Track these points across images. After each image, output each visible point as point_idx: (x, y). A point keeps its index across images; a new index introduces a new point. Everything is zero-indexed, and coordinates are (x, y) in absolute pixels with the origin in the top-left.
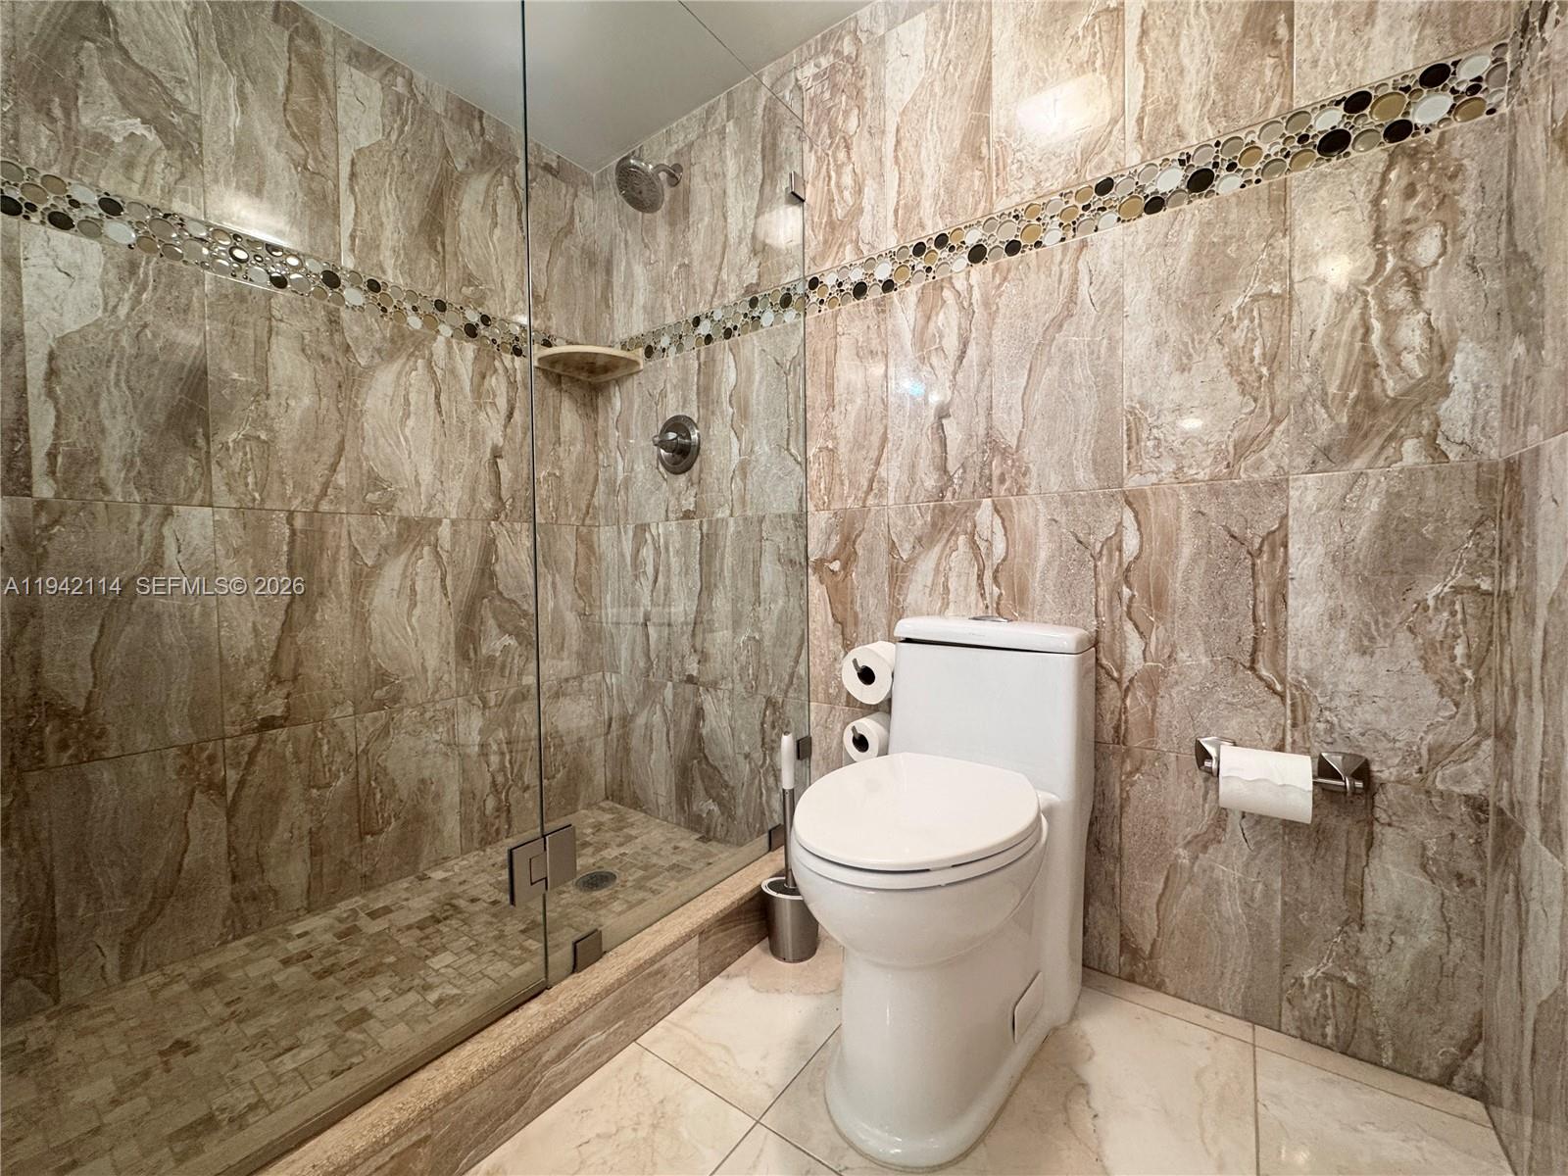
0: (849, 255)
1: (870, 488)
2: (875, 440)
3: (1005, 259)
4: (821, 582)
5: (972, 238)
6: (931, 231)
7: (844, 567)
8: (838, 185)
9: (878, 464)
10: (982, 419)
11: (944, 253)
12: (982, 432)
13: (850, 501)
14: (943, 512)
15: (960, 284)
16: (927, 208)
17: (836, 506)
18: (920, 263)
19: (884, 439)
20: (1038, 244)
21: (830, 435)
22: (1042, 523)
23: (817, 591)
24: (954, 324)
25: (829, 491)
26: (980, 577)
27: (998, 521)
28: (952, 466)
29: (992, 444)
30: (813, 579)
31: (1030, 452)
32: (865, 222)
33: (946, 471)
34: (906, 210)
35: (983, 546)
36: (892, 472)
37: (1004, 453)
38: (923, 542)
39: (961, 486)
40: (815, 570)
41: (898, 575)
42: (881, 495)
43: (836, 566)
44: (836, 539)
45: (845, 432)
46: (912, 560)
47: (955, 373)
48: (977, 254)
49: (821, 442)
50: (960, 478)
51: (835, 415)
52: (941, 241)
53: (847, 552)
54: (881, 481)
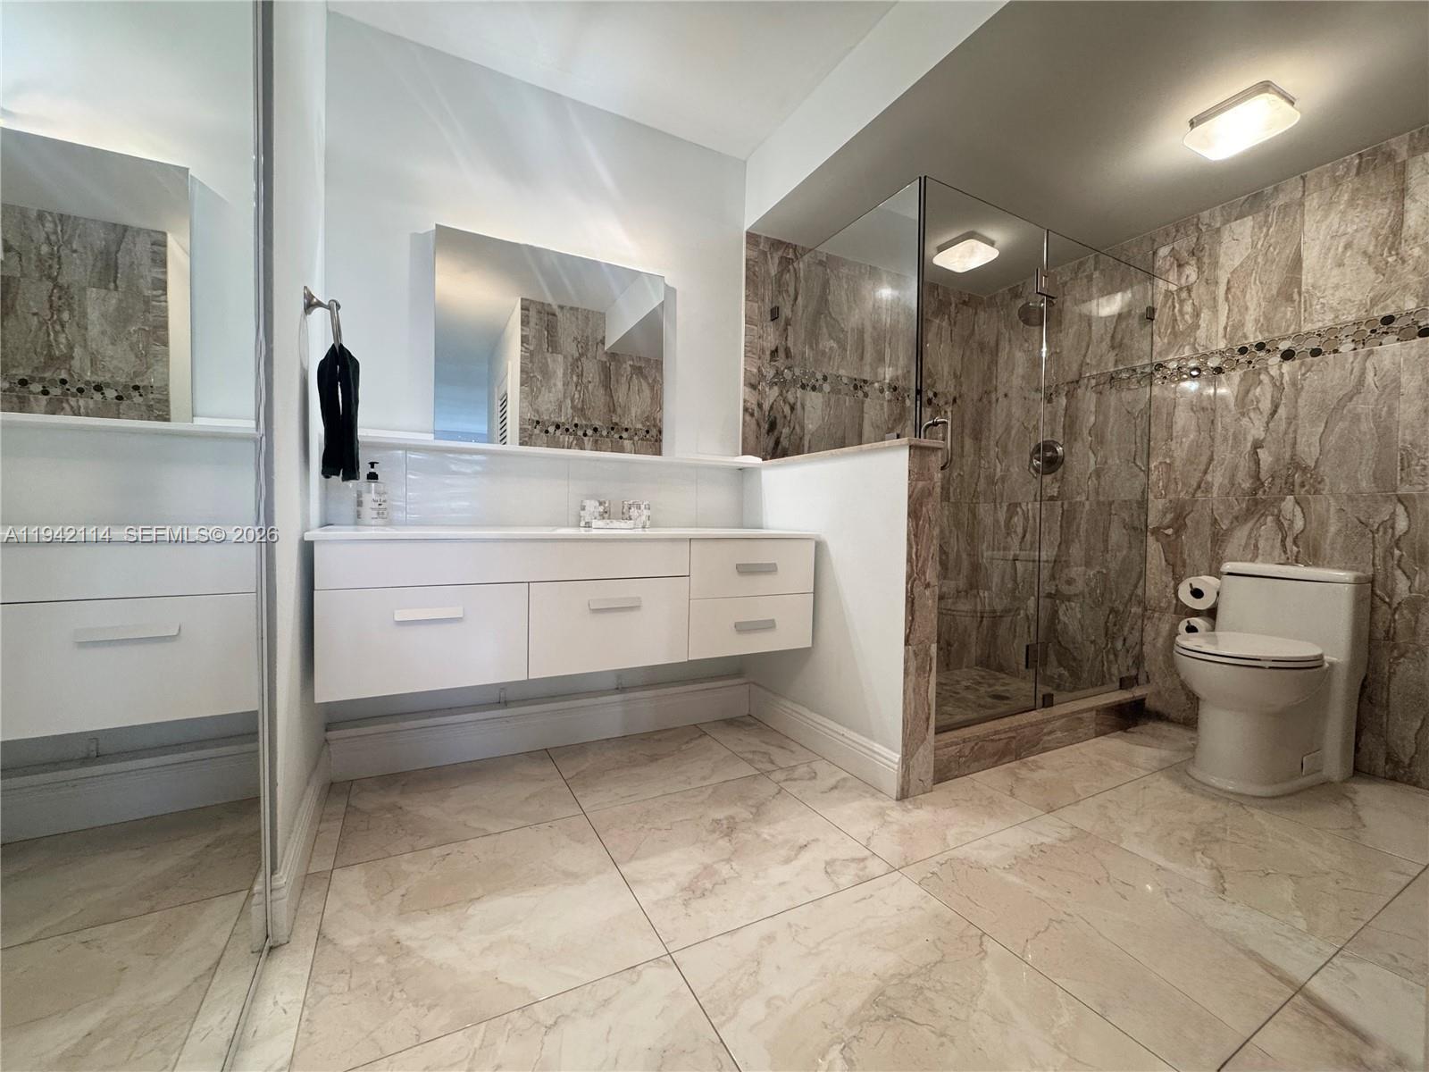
0: (1187, 352)
1: (1199, 487)
2: (1204, 459)
3: (1309, 359)
4: (1158, 540)
5: (1284, 346)
6: (1253, 338)
7: (1177, 532)
8: (1181, 311)
9: (1205, 472)
10: (1288, 449)
11: (1262, 354)
12: (1287, 456)
13: (1182, 494)
14: (1256, 502)
15: (1274, 372)
16: (1250, 327)
17: (1172, 496)
18: (1243, 359)
19: (1211, 459)
20: (1336, 351)
21: (1169, 453)
22: (1332, 510)
23: (1153, 546)
24: (1269, 396)
25: (1166, 487)
26: (1283, 541)
27: (1298, 510)
28: (1263, 475)
29: (1296, 464)
30: (1151, 539)
31: (1325, 469)
32: (1201, 334)
33: (1259, 479)
34: (1235, 328)
35: (1286, 524)
36: (1217, 478)
37: (1305, 470)
38: (1239, 520)
39: (1270, 488)
40: (1152, 534)
41: (1218, 539)
42: (1208, 490)
43: (1170, 531)
44: (1170, 516)
45: (1180, 453)
46: (1230, 530)
47: (1268, 423)
48: (1288, 355)
49: (1161, 459)
50: (1269, 483)
51: (1173, 445)
52: (1260, 346)
53: (1179, 523)
54: (1207, 483)
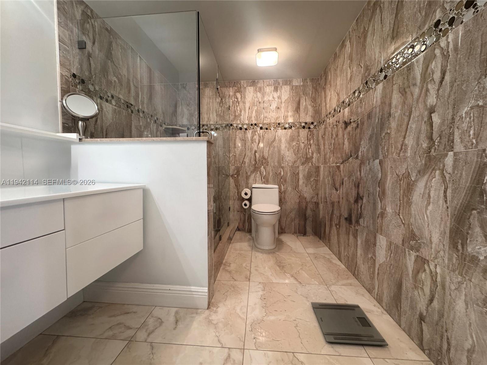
0: (239, 122)
1: (243, 163)
2: (244, 155)
3: (265, 130)
4: (233, 179)
5: (261, 125)
6: (254, 122)
7: (237, 176)
8: (237, 109)
9: (244, 159)
10: (262, 154)
11: (256, 127)
12: (262, 155)
13: (239, 165)
14: (256, 167)
15: (259, 132)
16: (253, 119)
17: (236, 165)
18: (252, 127)
19: (245, 155)
20: (270, 129)
21: (235, 152)
22: (271, 170)
23: (232, 180)
24: (258, 138)
25: (234, 162)
26: (261, 178)
27: (264, 170)
28: (257, 160)
29: (263, 157)
30: (231, 178)
31: (269, 159)
32: (242, 117)
33: (256, 161)
34: (250, 118)
35: (262, 173)
36: (247, 160)
37: (265, 159)
38: (252, 172)
39: (258, 164)
40: (231, 177)
41: (248, 178)
42: (245, 164)
43: (236, 176)
44: (236, 171)
45: (238, 153)
46: (250, 175)
47: (257, 146)
48: (261, 128)
49: (233, 154)
50: (258, 162)
51: (236, 150)
52: (255, 124)
53: (238, 173)
54: (245, 161)
